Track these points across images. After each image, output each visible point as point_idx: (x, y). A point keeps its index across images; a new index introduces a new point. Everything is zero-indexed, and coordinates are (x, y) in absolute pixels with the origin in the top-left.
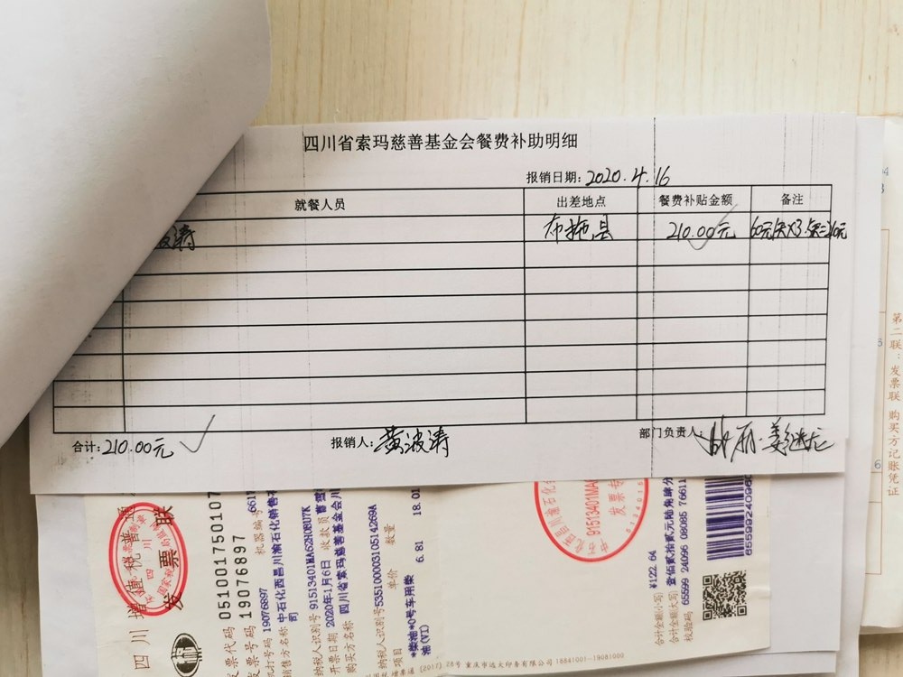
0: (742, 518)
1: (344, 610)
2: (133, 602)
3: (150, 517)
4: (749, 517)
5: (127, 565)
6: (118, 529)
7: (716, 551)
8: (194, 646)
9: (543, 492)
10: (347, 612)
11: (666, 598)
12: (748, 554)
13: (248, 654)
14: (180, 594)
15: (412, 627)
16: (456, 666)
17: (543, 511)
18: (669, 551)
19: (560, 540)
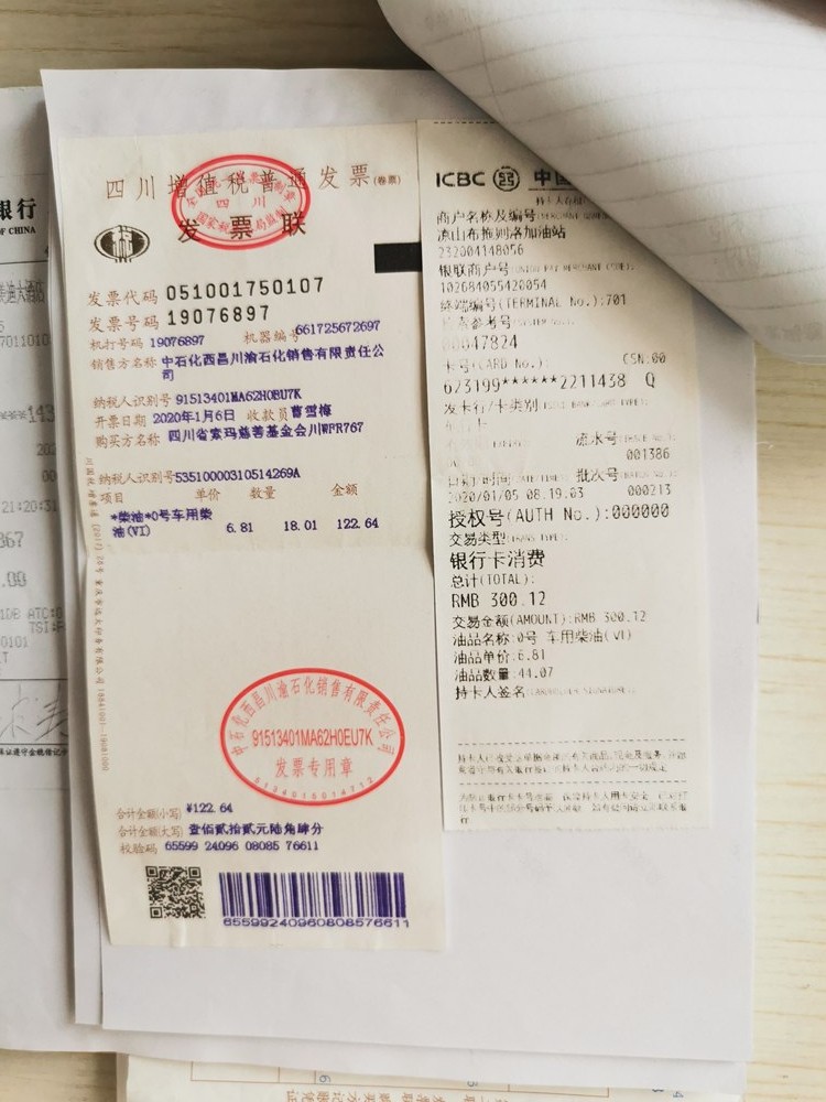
0: (270, 914)
1: (173, 435)
2: (189, 182)
3: (292, 207)
4: (270, 923)
5: (235, 177)
6: (279, 168)
7: (230, 884)
8: (134, 253)
9: (308, 678)
10: (171, 439)
11: (175, 823)
12: (225, 921)
13: (123, 319)
14: (198, 240)
15: (148, 516)
16: (98, 567)
17: (283, 678)
18: (232, 828)
19: (248, 698)
